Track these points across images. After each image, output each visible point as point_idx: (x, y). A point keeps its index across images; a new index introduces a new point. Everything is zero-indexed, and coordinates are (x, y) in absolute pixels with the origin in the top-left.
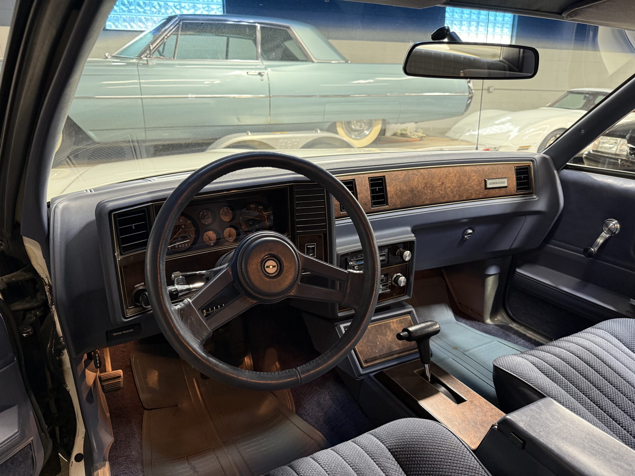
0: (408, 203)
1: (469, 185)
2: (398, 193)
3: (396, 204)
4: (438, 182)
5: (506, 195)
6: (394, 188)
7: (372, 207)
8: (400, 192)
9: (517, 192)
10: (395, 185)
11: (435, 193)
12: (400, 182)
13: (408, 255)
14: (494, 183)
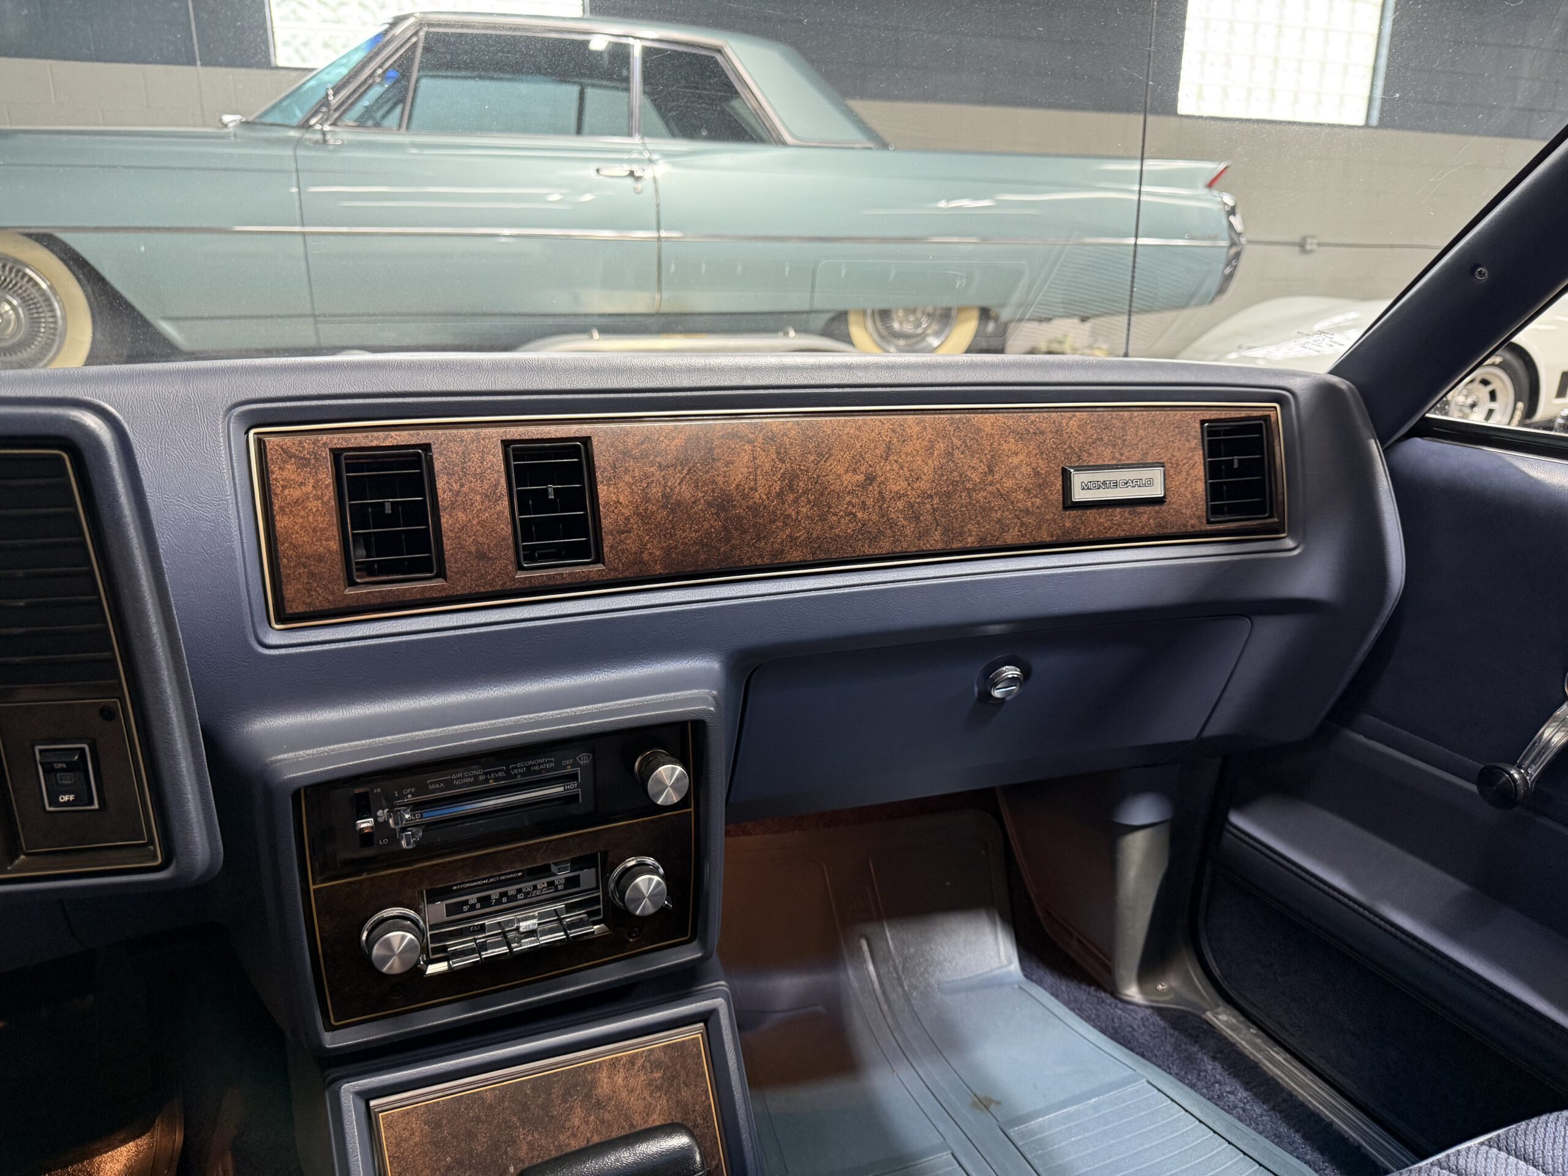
0: (703, 557)
1: (990, 488)
2: (653, 513)
3: (645, 556)
4: (847, 471)
5: (1161, 532)
6: (632, 492)
7: (520, 568)
8: (664, 507)
9: (1209, 522)
10: (637, 480)
11: (833, 518)
12: (663, 468)
13: (672, 782)
14: (1104, 484)
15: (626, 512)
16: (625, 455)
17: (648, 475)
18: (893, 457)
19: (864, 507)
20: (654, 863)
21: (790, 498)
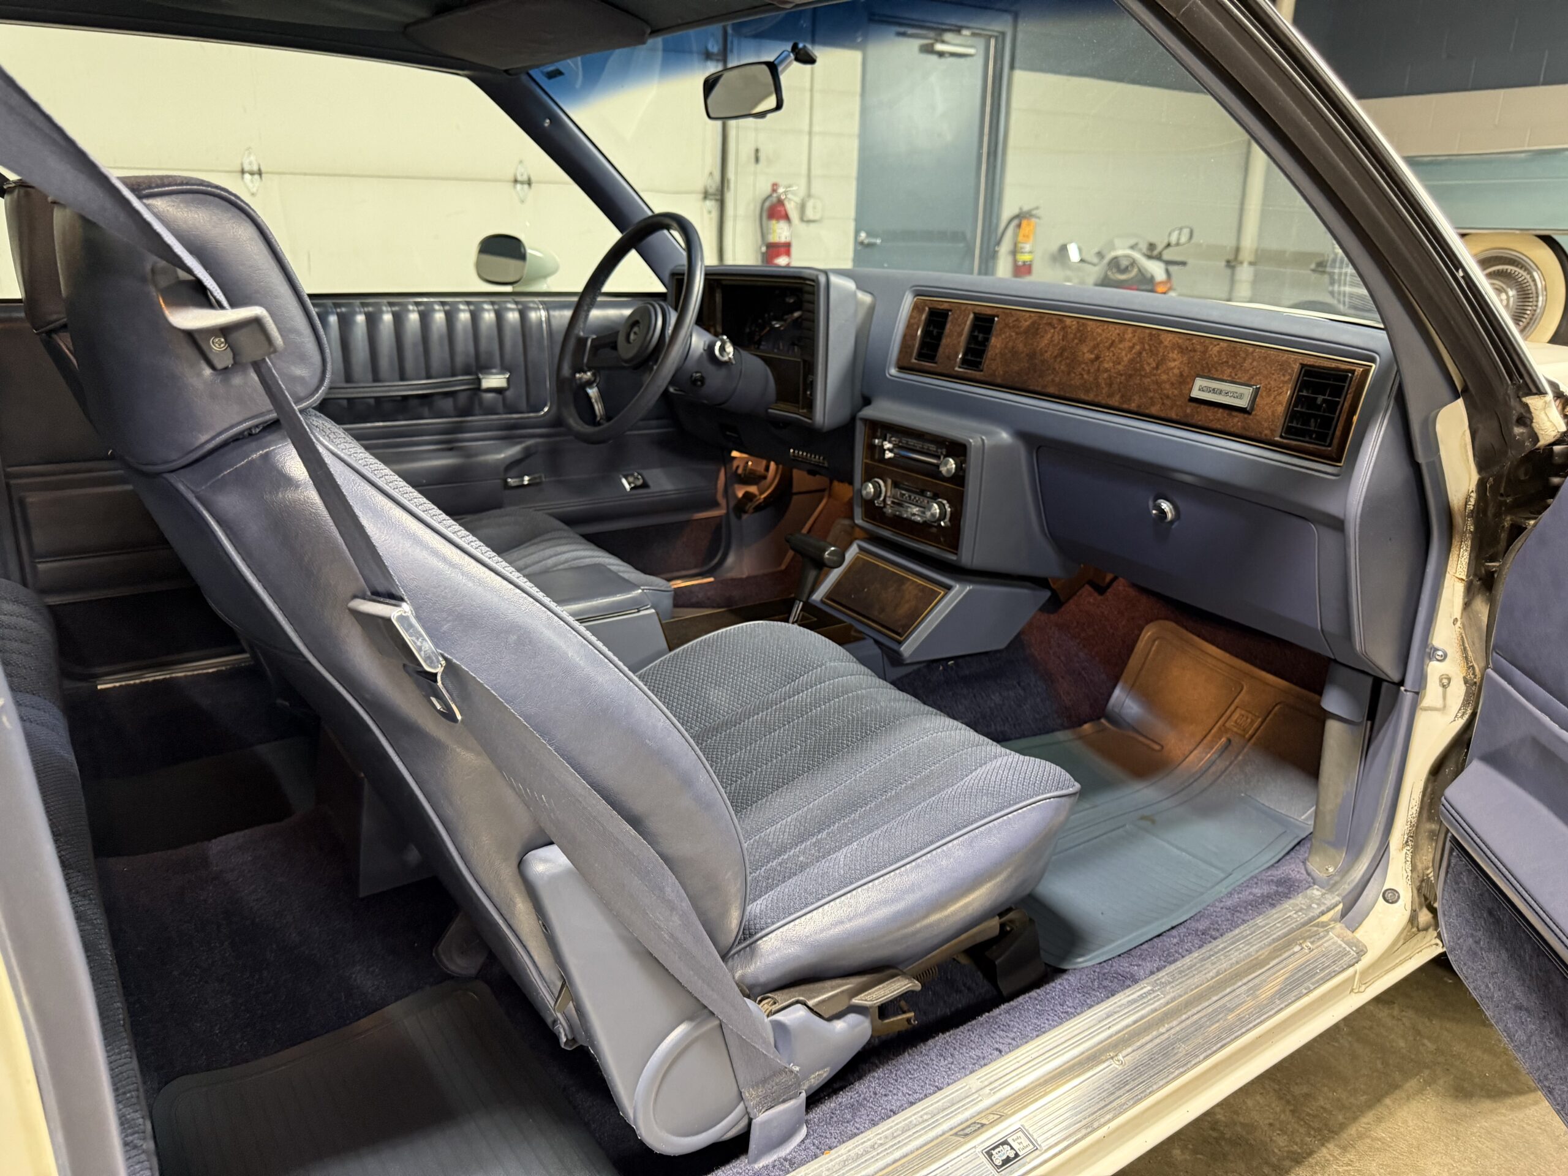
0: (1016, 379)
1: (1153, 378)
2: (1006, 354)
3: (996, 374)
4: (1088, 352)
6: (1002, 343)
7: (962, 367)
8: (1011, 352)
9: (1281, 437)
10: (1006, 338)
11: (1073, 375)
12: (1017, 334)
13: (948, 467)
14: (1214, 391)
15: (997, 351)
16: (1007, 325)
17: (1011, 336)
18: (1112, 349)
19: (1089, 372)
20: (947, 506)
21: (1059, 360)
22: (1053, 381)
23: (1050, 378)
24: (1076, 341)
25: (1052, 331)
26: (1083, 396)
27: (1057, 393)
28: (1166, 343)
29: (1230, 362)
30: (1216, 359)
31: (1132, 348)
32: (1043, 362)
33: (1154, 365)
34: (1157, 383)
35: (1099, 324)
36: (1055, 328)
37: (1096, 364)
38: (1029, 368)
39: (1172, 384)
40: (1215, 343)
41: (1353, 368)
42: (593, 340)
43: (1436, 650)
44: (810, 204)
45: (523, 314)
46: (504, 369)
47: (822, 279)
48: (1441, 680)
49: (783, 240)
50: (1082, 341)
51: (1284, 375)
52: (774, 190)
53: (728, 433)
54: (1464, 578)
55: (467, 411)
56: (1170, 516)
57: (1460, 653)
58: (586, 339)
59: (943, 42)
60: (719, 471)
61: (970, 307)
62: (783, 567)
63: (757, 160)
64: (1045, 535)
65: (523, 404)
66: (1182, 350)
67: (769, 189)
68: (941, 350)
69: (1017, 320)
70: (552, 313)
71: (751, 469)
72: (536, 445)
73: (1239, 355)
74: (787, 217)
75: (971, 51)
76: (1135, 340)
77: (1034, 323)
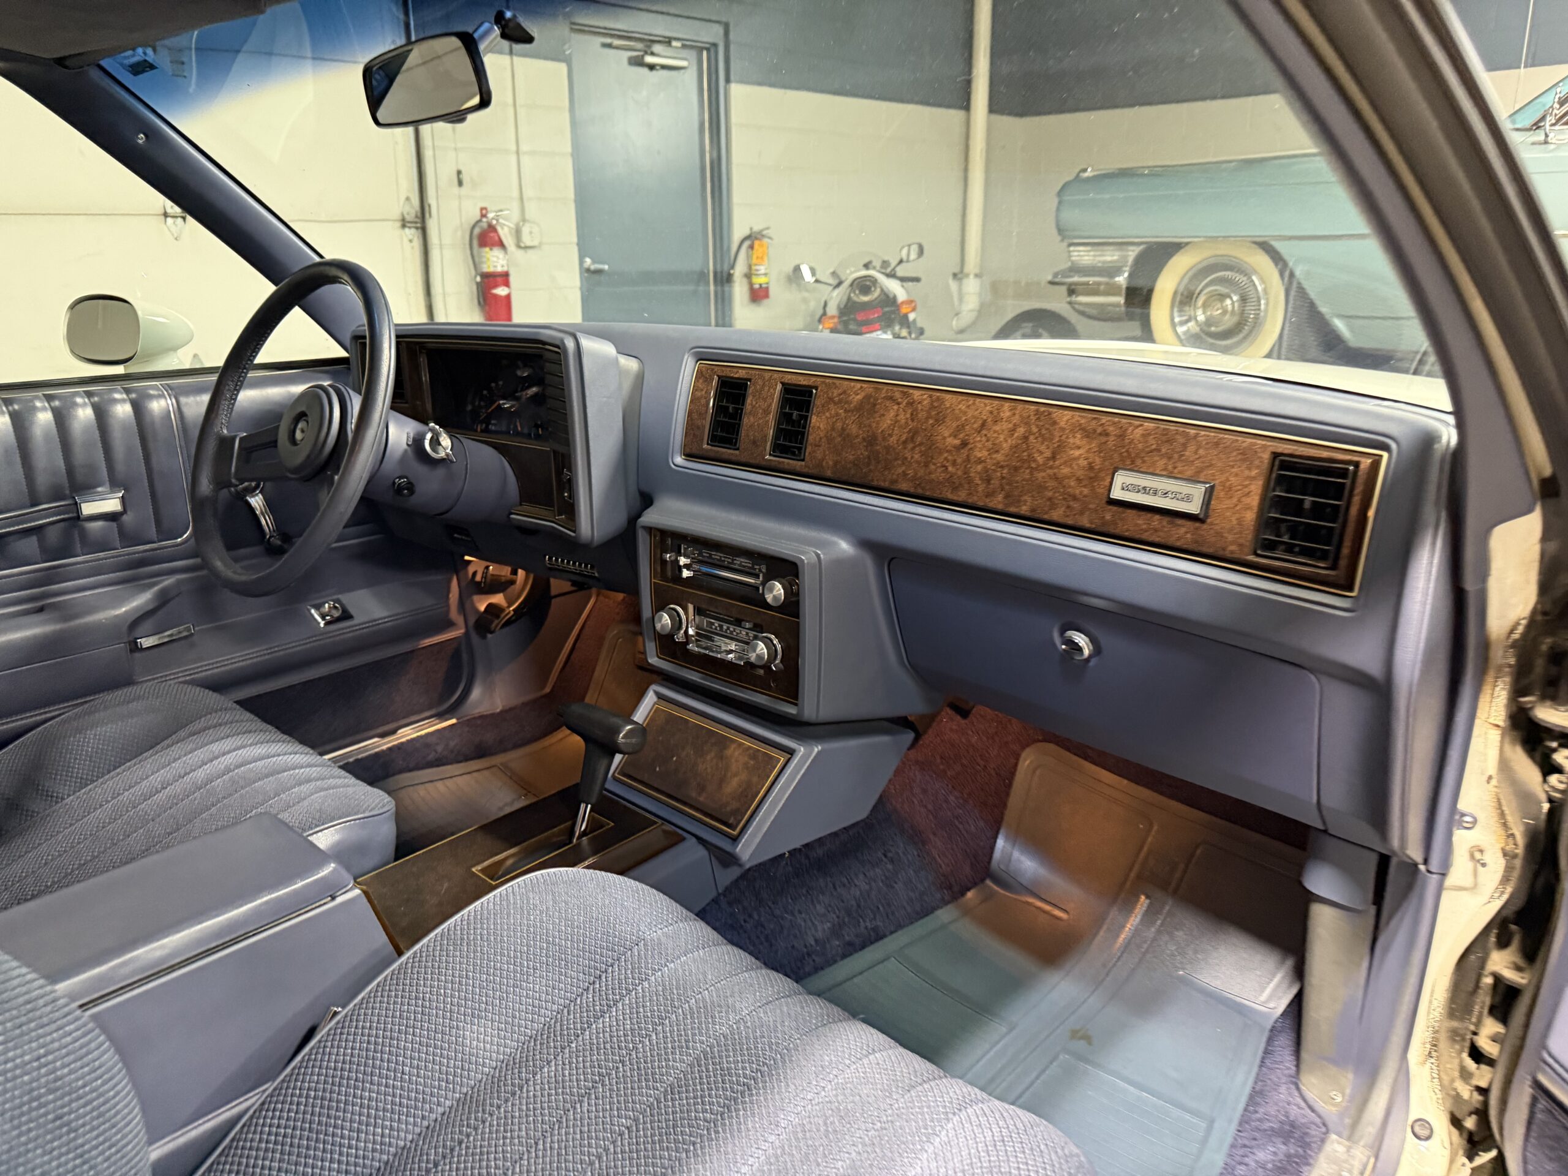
0: (853, 472)
1: (1049, 471)
2: (834, 438)
3: (824, 464)
4: (951, 435)
6: (828, 423)
7: (773, 454)
8: (840, 436)
9: (1256, 554)
10: (832, 417)
11: (933, 467)
12: (846, 411)
13: (775, 593)
14: (1145, 490)
15: (822, 434)
16: (831, 399)
17: (837, 414)
18: (984, 432)
19: (954, 463)
20: (776, 641)
21: (910, 446)
22: (905, 474)
23: (900, 470)
24: (931, 421)
25: (896, 407)
26: (950, 496)
27: (912, 490)
28: (1062, 424)
29: (1164, 450)
30: (1140, 446)
31: (1013, 430)
32: (888, 449)
33: (1048, 454)
34: (1055, 478)
35: (960, 398)
36: (899, 404)
37: (964, 452)
38: (869, 457)
39: (1079, 480)
40: (1138, 423)
41: (1356, 459)
42: (242, 439)
43: (1463, 815)
44: (525, 230)
45: (138, 408)
46: (115, 483)
47: (570, 344)
48: (1472, 857)
49: (499, 269)
50: (939, 420)
51: (1249, 469)
52: (483, 216)
53: (456, 535)
54: (1501, 724)
55: (65, 551)
56: (1086, 652)
57: (1496, 819)
58: (233, 439)
59: (653, 54)
60: (449, 581)
61: (776, 375)
62: (547, 690)
63: (460, 183)
64: (905, 666)
65: (152, 532)
66: (1088, 434)
67: (477, 215)
68: (743, 433)
69: (844, 392)
70: (183, 400)
71: (492, 575)
72: (179, 583)
73: (1174, 440)
74: (501, 245)
75: (684, 63)
76: (1016, 419)
77: (868, 397)
